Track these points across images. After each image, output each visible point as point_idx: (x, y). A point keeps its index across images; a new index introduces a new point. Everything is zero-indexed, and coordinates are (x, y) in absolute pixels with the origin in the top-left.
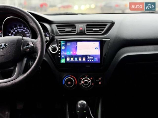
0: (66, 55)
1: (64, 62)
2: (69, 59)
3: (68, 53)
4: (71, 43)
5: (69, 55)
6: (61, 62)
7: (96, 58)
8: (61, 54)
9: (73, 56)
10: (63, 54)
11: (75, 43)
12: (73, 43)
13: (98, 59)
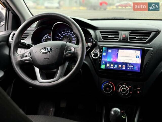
0: (106, 61)
1: (104, 68)
2: (109, 66)
3: (109, 59)
4: (112, 50)
5: (109, 61)
6: (101, 68)
7: (136, 66)
8: (102, 60)
9: (113, 63)
10: (104, 60)
11: (116, 50)
12: (114, 50)
13: (139, 68)
